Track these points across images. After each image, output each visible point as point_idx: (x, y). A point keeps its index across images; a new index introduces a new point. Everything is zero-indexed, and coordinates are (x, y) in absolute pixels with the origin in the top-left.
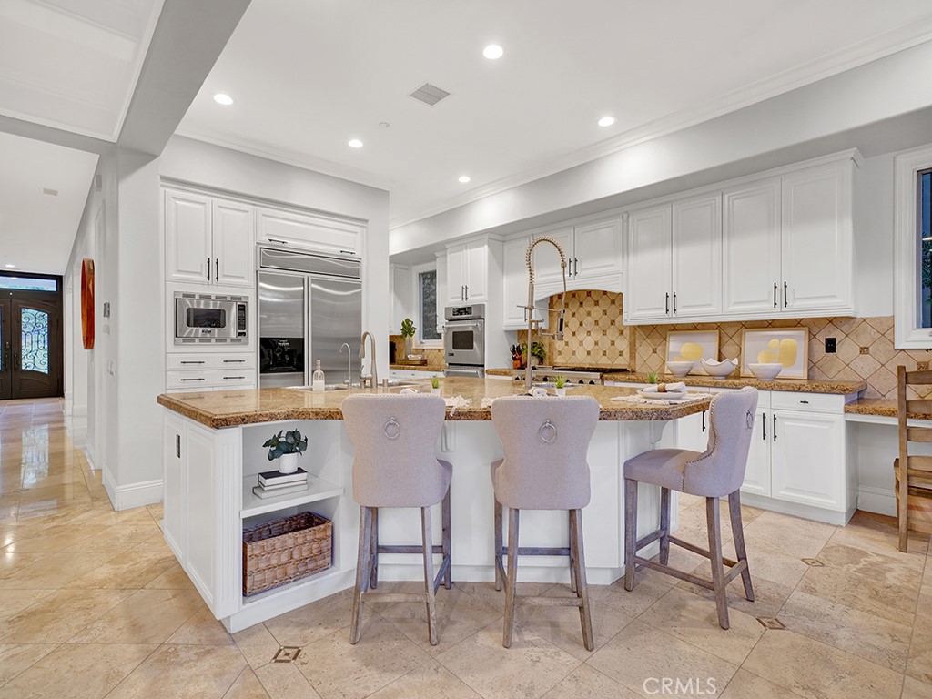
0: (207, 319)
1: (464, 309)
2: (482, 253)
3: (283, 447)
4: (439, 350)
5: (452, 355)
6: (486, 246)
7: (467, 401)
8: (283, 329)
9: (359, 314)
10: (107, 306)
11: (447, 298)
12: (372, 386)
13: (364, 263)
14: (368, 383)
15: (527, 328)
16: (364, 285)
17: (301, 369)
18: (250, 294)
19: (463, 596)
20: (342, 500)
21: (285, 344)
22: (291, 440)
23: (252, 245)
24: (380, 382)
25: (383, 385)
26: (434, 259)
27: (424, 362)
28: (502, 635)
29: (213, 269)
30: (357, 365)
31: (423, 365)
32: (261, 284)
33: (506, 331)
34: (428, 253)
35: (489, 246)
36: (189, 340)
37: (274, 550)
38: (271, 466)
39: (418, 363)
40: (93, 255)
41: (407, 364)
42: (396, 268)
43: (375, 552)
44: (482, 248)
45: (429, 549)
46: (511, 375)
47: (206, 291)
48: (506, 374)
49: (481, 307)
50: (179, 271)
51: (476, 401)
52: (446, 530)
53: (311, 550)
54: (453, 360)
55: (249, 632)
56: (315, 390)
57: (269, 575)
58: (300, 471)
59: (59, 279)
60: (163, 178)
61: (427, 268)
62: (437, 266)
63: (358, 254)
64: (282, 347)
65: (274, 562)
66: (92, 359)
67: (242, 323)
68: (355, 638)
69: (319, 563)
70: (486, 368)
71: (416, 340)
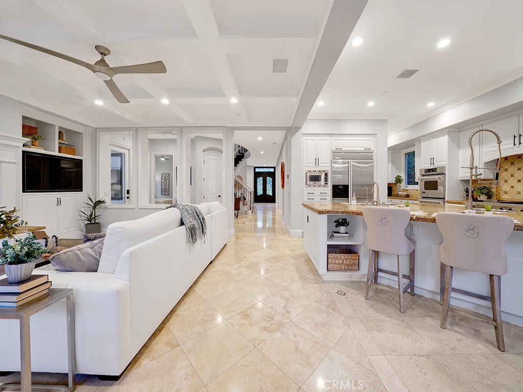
0: (315, 178)
1: (432, 169)
2: (445, 139)
3: (341, 223)
4: (417, 190)
5: (424, 192)
6: (447, 136)
7: (425, 213)
8: (341, 180)
9: (372, 174)
10: (288, 176)
11: (421, 164)
12: (377, 204)
13: (375, 152)
14: (375, 203)
15: (469, 179)
16: (375, 162)
17: (347, 197)
18: (329, 169)
19: (420, 301)
20: (362, 246)
21: (341, 187)
22: (343, 222)
23: (330, 151)
24: (381, 203)
25: (382, 204)
26: (414, 145)
27: (408, 196)
28: (440, 322)
29: (317, 161)
30: (371, 196)
31: (407, 197)
32: (333, 165)
33: (461, 180)
34: (411, 143)
35: (448, 135)
36: (310, 186)
37: (337, 258)
38: (337, 230)
39: (404, 196)
40: (284, 160)
41: (398, 196)
42: (392, 152)
43: (377, 270)
44: (444, 137)
45: (401, 276)
46: (464, 204)
47: (315, 169)
48: (460, 203)
49: (443, 168)
50: (307, 163)
51: (430, 214)
52: (412, 270)
53: (350, 262)
54: (424, 195)
55: (329, 282)
56: (352, 204)
57: (335, 266)
58: (346, 233)
59: (274, 168)
60: (303, 134)
61: (410, 150)
62: (416, 149)
63: (372, 149)
64: (340, 188)
65: (337, 262)
66: (283, 192)
67: (326, 180)
68: (367, 297)
69: (354, 268)
70: (446, 200)
71: (403, 185)
